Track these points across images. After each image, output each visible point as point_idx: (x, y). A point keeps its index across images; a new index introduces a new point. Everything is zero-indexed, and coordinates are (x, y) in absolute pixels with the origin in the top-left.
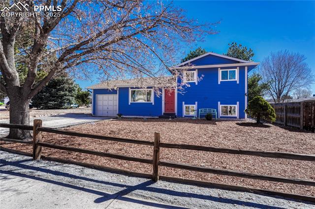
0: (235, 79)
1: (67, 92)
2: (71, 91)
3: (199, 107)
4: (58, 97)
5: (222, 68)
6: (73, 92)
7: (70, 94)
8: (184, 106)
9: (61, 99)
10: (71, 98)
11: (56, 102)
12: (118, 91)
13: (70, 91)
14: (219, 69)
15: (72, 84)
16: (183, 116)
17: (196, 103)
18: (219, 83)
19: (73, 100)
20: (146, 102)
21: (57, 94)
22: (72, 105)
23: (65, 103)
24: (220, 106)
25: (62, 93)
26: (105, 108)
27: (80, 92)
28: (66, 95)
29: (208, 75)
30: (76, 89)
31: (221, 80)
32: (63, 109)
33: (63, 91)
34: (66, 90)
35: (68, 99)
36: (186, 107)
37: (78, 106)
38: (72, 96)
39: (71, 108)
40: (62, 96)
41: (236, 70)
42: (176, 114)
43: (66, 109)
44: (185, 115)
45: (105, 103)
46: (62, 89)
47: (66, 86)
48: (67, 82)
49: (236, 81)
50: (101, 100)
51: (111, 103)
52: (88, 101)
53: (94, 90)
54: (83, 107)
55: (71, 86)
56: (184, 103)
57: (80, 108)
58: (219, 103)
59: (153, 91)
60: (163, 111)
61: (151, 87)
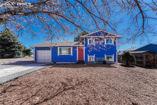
2: (20, 48)
3: (96, 57)
6: (21, 49)
7: (19, 50)
8: (89, 57)
9: (13, 53)
10: (19, 52)
11: (10, 55)
12: (51, 48)
13: (18, 48)
14: (105, 38)
15: (20, 45)
16: (88, 62)
17: (94, 55)
18: (105, 45)
19: (21, 53)
20: (68, 54)
21: (10, 50)
22: (20, 56)
23: (16, 55)
24: (106, 56)
25: (14, 49)
26: (43, 58)
27: (26, 49)
28: (16, 50)
30: (23, 47)
32: (15, 58)
33: (14, 48)
34: (17, 48)
35: (18, 53)
37: (24, 56)
38: (20, 51)
39: (20, 57)
40: (14, 51)
42: (84, 61)
43: (17, 58)
44: (89, 61)
45: (43, 55)
46: (14, 47)
47: (17, 45)
48: (17, 43)
49: (112, 44)
50: (40, 54)
51: (46, 55)
52: (30, 53)
53: (35, 47)
54: (27, 57)
55: (19, 46)
56: (88, 55)
57: (25, 57)
58: (105, 55)
59: (72, 48)
60: (77, 59)
61: (71, 47)
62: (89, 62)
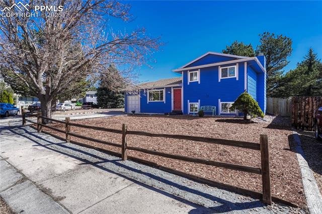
0: (234, 75)
1: (121, 94)
3: (201, 105)
4: (114, 99)
5: (222, 66)
8: (189, 104)
12: (140, 93)
14: (219, 67)
17: (199, 100)
18: (219, 81)
20: (160, 101)
24: (220, 103)
29: (209, 74)
31: (221, 78)
36: (191, 105)
41: (235, 66)
42: (183, 112)
45: (133, 102)
49: (236, 78)
50: (130, 101)
51: (137, 102)
56: (188, 101)
58: (219, 100)
59: (164, 91)
60: (172, 109)
61: (163, 88)
62: (190, 113)
